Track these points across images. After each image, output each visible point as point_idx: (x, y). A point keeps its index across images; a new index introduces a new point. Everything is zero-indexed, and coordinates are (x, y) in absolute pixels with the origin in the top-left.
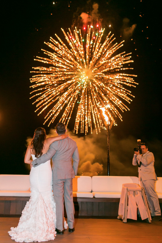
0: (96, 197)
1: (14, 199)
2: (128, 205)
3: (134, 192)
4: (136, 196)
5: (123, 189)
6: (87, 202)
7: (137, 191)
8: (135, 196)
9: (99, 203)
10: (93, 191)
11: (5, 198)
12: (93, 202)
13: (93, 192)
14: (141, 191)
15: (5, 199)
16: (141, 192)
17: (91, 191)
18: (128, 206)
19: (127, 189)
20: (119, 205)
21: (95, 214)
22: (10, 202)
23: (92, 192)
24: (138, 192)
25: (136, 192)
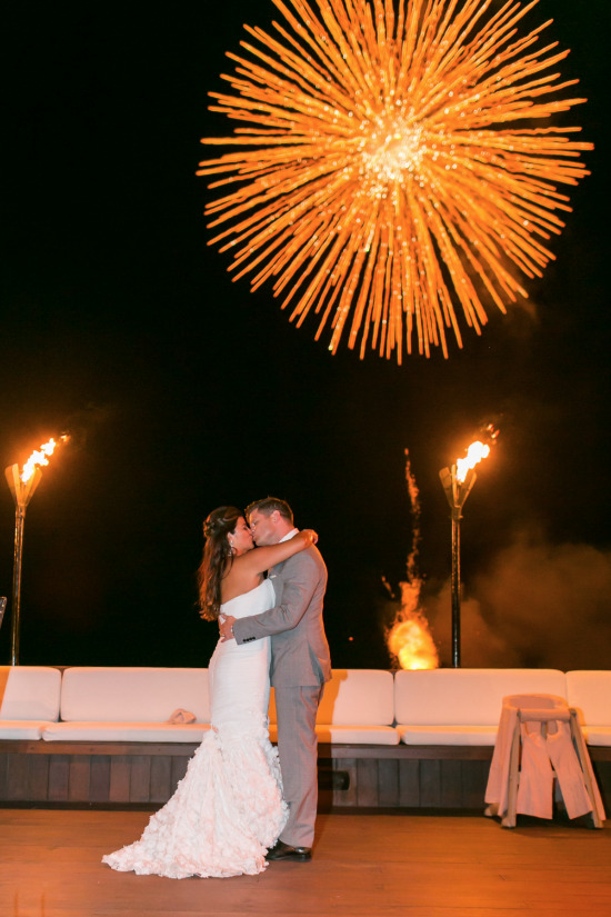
0: (407, 742)
1: (124, 750)
2: (520, 770)
3: (544, 723)
4: (549, 736)
5: (505, 712)
6: (377, 761)
7: (554, 720)
8: (546, 738)
9: (420, 760)
10: (398, 720)
11: (90, 747)
12: (398, 760)
13: (398, 727)
14: (570, 721)
15: (91, 750)
16: (568, 725)
17: (391, 722)
18: (521, 774)
19: (519, 714)
20: (491, 770)
21: (407, 801)
22: (109, 758)
23: (394, 724)
24: (559, 723)
25: (551, 724)
